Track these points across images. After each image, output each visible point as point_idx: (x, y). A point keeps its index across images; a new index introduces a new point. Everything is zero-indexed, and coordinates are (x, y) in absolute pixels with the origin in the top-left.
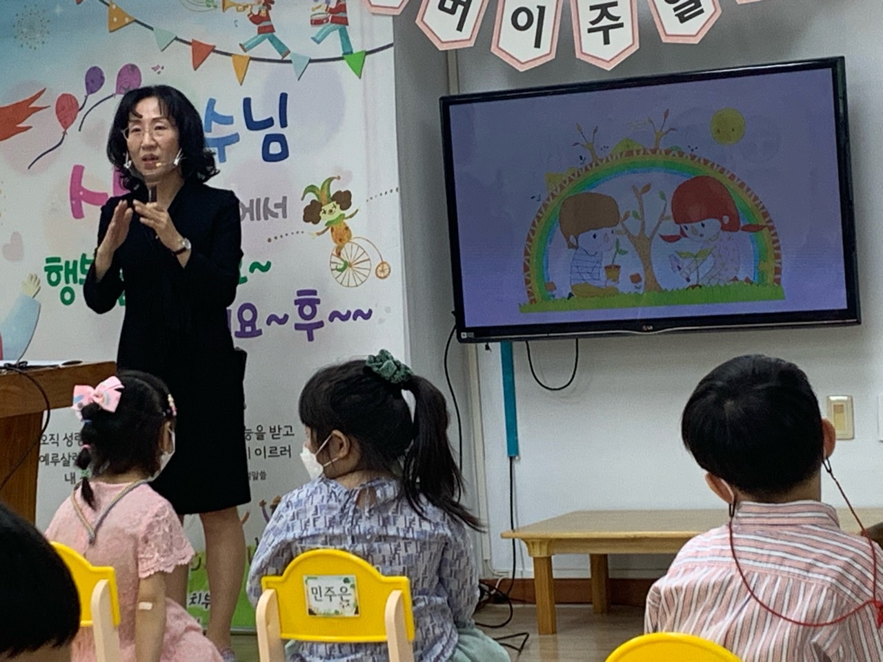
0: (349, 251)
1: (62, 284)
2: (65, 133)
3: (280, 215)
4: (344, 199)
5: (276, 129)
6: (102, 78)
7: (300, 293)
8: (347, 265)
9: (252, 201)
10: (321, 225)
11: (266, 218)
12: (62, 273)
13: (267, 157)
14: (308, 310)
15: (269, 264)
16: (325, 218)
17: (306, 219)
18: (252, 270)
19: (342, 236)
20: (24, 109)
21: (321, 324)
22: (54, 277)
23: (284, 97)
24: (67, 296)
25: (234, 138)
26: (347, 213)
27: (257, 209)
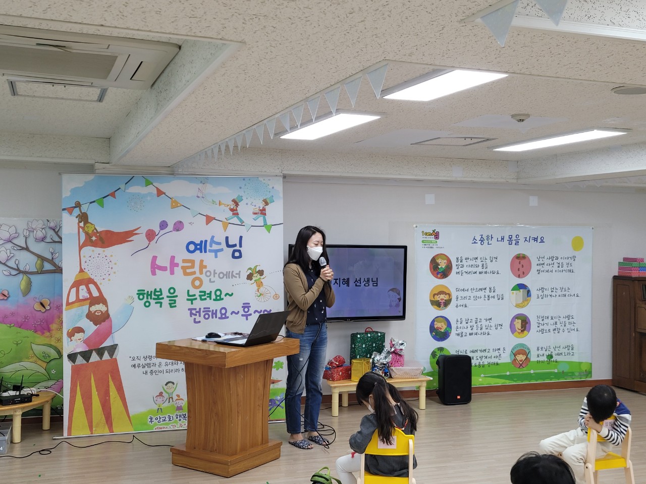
0: (262, 290)
1: (145, 300)
2: (149, 244)
3: (238, 277)
4: (261, 273)
5: (237, 248)
6: (167, 225)
7: (244, 304)
8: (261, 294)
9: (227, 272)
10: (253, 281)
11: (232, 278)
12: (145, 296)
13: (234, 257)
14: (246, 310)
15: (232, 294)
16: (254, 279)
17: (248, 279)
18: (226, 295)
19: (260, 284)
20: (130, 234)
21: (251, 315)
22: (141, 297)
23: (241, 237)
24: (147, 304)
25: (222, 250)
26: (262, 277)
27: (229, 275)
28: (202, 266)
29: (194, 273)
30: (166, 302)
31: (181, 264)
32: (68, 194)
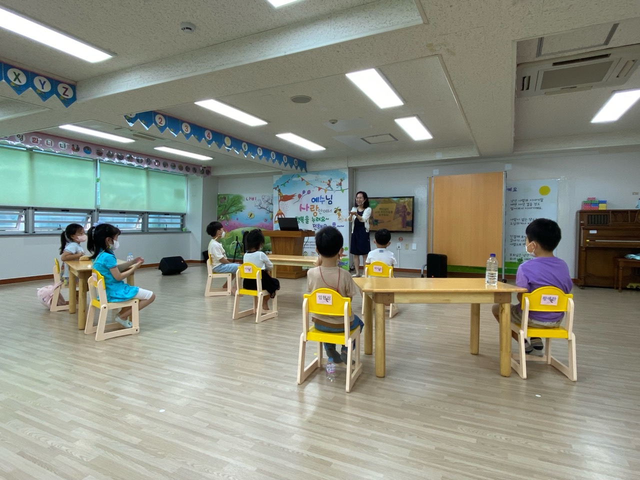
0: (340, 217)
2: (299, 199)
3: (331, 212)
4: (340, 210)
5: (330, 200)
6: (305, 192)
7: (333, 223)
8: (340, 219)
12: (298, 219)
13: (329, 204)
15: (329, 219)
16: (337, 213)
17: (335, 212)
18: (326, 220)
19: (339, 215)
20: (293, 196)
23: (332, 196)
25: (324, 201)
26: (340, 212)
27: (327, 211)
28: (317, 208)
29: (314, 210)
30: (305, 221)
31: (310, 207)
32: (275, 182)
